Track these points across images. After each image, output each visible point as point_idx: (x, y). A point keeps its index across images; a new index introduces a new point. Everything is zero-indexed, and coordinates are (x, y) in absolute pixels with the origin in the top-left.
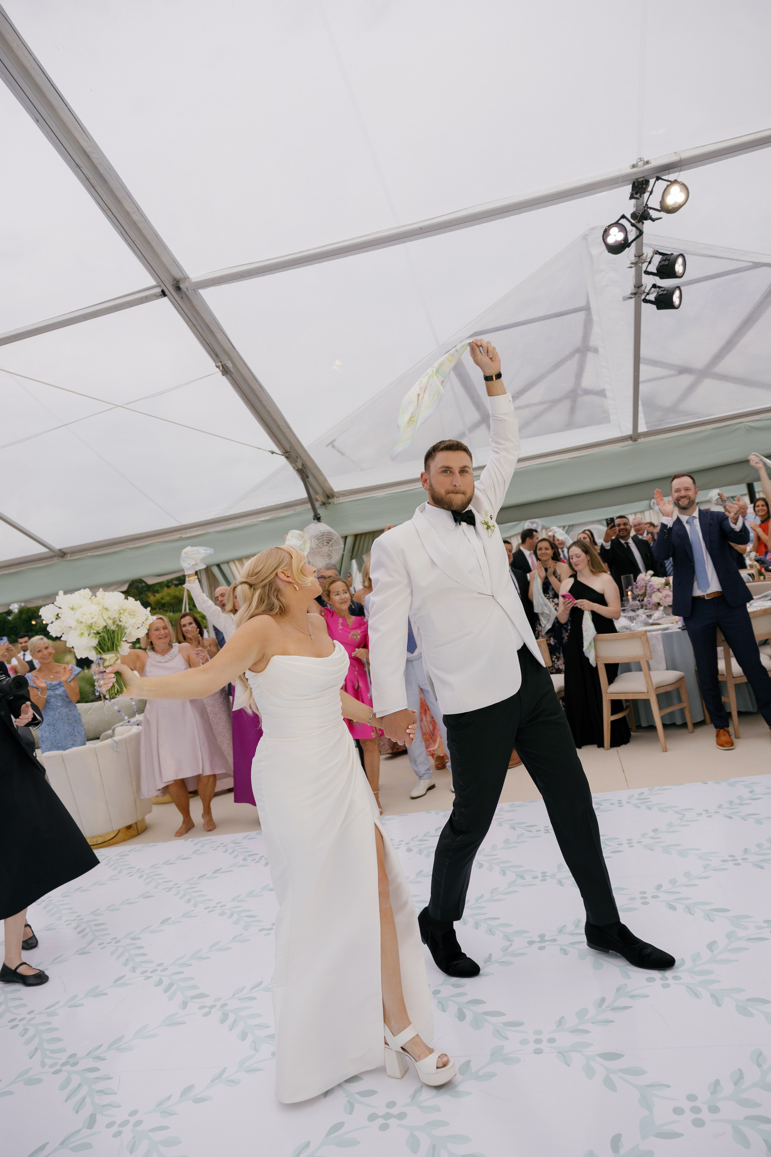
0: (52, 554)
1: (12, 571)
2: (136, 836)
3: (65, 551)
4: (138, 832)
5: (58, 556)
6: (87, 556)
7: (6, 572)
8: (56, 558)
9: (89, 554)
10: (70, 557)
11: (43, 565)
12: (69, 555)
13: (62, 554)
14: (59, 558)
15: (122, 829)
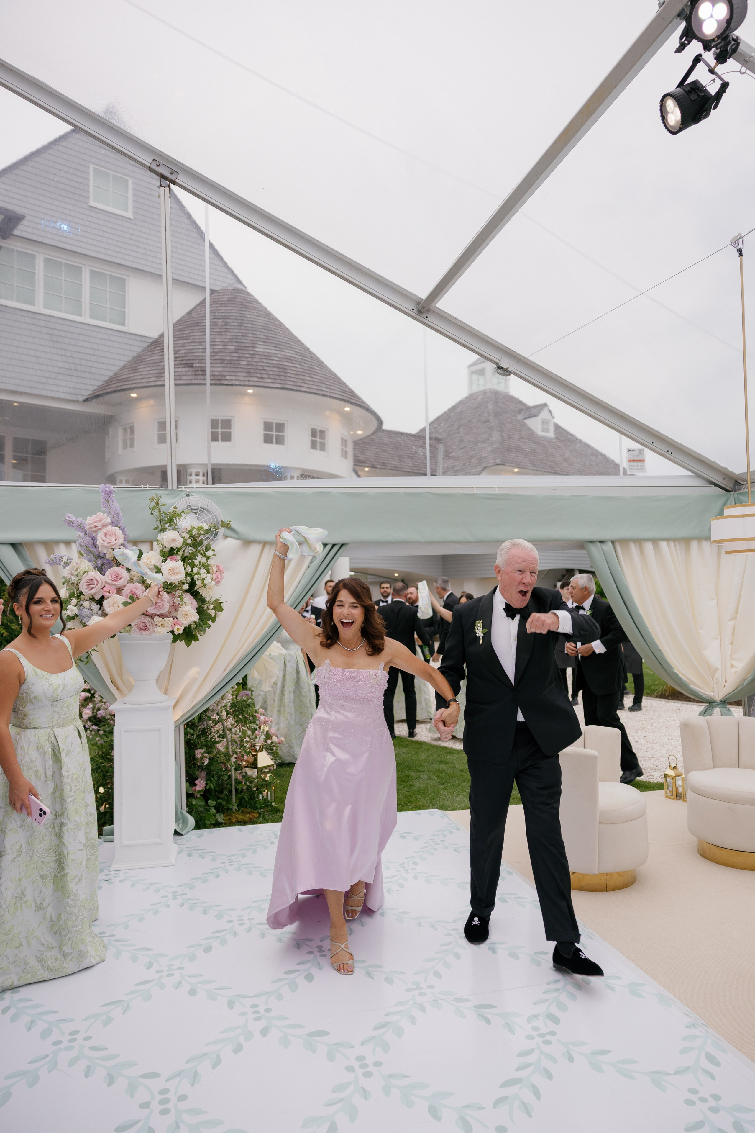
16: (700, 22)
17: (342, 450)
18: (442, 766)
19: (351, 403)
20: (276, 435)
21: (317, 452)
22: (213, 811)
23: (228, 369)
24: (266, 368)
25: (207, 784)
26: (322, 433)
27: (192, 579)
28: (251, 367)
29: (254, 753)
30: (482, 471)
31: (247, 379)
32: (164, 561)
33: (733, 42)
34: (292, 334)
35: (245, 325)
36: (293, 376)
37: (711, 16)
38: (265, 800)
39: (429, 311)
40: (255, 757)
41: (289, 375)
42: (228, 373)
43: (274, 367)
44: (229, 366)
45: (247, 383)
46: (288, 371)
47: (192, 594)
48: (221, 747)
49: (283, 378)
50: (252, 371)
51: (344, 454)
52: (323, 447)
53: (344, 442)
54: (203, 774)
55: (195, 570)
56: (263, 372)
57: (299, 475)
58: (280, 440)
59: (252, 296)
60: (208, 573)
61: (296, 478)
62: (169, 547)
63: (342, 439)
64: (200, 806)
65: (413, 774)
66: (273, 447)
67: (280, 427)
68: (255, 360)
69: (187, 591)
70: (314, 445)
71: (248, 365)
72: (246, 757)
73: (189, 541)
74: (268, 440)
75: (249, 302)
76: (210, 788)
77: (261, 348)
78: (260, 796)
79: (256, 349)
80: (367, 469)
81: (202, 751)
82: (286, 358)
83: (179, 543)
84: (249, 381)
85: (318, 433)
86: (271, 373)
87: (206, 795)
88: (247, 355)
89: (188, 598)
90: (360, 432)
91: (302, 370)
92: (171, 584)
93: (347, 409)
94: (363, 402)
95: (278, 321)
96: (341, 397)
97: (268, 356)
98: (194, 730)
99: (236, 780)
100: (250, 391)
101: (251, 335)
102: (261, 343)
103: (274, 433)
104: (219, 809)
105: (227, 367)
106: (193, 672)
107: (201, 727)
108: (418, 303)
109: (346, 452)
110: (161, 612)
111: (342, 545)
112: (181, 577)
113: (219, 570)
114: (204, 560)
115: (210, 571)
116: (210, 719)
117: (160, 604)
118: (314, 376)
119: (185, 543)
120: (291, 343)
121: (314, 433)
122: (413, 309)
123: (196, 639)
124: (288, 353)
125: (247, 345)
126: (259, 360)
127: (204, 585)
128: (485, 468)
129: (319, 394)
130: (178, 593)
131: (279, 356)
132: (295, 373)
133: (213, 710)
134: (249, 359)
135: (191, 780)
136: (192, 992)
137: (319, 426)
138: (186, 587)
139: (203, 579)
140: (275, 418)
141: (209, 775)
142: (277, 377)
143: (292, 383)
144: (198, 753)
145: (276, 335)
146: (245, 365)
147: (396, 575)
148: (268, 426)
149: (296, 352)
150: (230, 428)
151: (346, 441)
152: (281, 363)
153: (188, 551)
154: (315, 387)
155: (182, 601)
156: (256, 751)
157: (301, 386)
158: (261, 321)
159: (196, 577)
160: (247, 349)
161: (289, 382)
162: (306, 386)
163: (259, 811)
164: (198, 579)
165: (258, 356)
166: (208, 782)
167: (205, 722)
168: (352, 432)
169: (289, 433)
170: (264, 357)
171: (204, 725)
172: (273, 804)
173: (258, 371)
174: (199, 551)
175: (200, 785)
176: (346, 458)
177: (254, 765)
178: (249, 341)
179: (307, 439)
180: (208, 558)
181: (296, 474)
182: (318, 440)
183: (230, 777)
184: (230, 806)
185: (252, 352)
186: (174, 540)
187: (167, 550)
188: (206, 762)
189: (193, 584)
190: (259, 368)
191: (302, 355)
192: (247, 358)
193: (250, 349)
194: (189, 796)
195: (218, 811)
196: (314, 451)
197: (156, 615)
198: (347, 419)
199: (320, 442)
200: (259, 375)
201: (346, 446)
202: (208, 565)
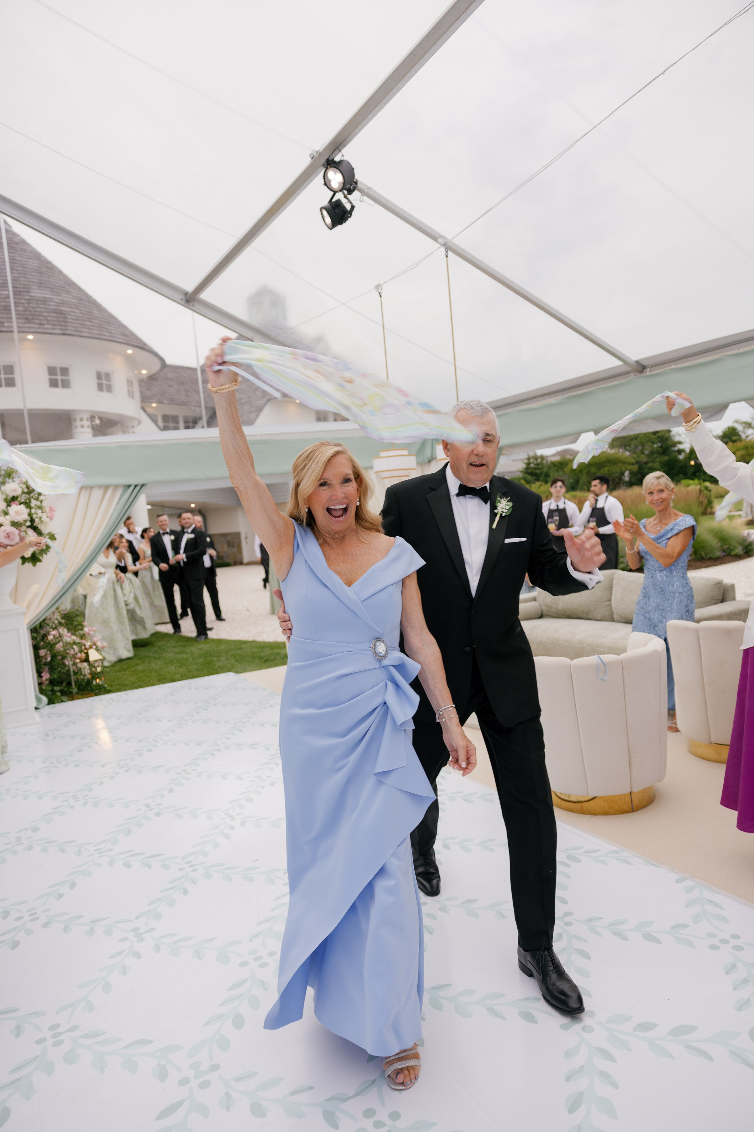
0: (627, 368)
1: (581, 392)
2: (628, 812)
3: (644, 363)
4: (633, 808)
5: (635, 371)
6: (670, 369)
7: (575, 393)
8: (632, 374)
9: (673, 367)
10: (650, 371)
11: (616, 383)
12: (648, 370)
13: (641, 368)
14: (636, 373)
15: (602, 798)
16: (330, 181)
17: (129, 391)
18: (238, 652)
19: (134, 346)
20: (62, 380)
21: (105, 394)
22: (59, 694)
23: (5, 316)
24: (45, 314)
25: (51, 675)
26: (108, 376)
27: (31, 518)
28: (28, 313)
29: (86, 651)
30: (266, 403)
31: (26, 325)
32: (9, 505)
33: (354, 185)
34: (65, 276)
35: (16, 268)
36: (72, 321)
37: (335, 179)
38: (98, 685)
39: (194, 300)
40: (87, 654)
41: (69, 320)
42: (5, 320)
43: (53, 312)
44: (5, 312)
45: (27, 330)
46: (68, 316)
47: (32, 528)
48: (59, 647)
49: (63, 324)
50: (30, 317)
51: (131, 395)
52: (109, 389)
53: (130, 383)
54: (47, 668)
55: (33, 511)
56: (41, 318)
57: (88, 416)
58: (66, 384)
59: (19, 236)
60: (43, 512)
61: (85, 419)
62: (11, 495)
63: (128, 380)
64: (48, 691)
65: (214, 659)
66: (59, 391)
67: (65, 371)
68: (31, 305)
69: (28, 527)
70: (100, 387)
71: (26, 311)
72: (79, 655)
73: (26, 490)
74: (54, 384)
75: (17, 243)
76: (54, 678)
77: (36, 293)
78: (94, 683)
79: (31, 294)
80: (154, 405)
81: (45, 650)
82: (63, 303)
83: (18, 492)
84: (29, 327)
85: (103, 377)
86: (49, 318)
87: (52, 682)
88: (23, 301)
89: (30, 532)
90: (144, 372)
91: (80, 315)
92: (17, 523)
93: (130, 352)
94: (145, 344)
95: (50, 263)
96: (123, 341)
97: (45, 301)
98: (37, 634)
99: (74, 671)
100: (30, 337)
101: (24, 279)
102: (35, 287)
103: (59, 377)
104: (63, 693)
105: (4, 314)
106: (35, 588)
107: (42, 632)
108: (186, 294)
109: (133, 392)
110: (13, 543)
111: (143, 485)
112: (26, 517)
113: (51, 509)
114: (38, 503)
115: (44, 511)
116: (48, 625)
117: (12, 537)
118: (93, 321)
119: (23, 493)
120: (66, 287)
121: (99, 376)
122: (182, 299)
123: (40, 561)
124: (65, 297)
125: (21, 290)
126: (35, 305)
127: (42, 522)
128: (269, 400)
129: (100, 339)
130: (23, 528)
131: (56, 301)
132: (74, 318)
133: (50, 619)
134: (26, 305)
135: (39, 672)
136: (77, 766)
137: (104, 368)
138: (28, 524)
139: (40, 518)
140: (58, 363)
141: (52, 670)
142: (56, 323)
143: (73, 329)
144: (42, 652)
145: (49, 278)
146: (22, 311)
147: (193, 506)
148: (52, 371)
149: (72, 296)
150: (12, 373)
151: (131, 382)
152: (59, 308)
153: (23, 498)
154: (96, 332)
155: (26, 534)
156: (86, 649)
157: (81, 332)
158: (32, 263)
159: (34, 516)
160: (22, 294)
161: (69, 328)
162: (87, 331)
163: (95, 692)
164: (36, 518)
165: (34, 302)
166: (52, 674)
167: (45, 629)
168: (136, 372)
169: (74, 377)
170: (40, 302)
171: (44, 631)
172: (106, 686)
173: (36, 317)
174: (33, 497)
175: (46, 676)
176: (133, 397)
177: (87, 660)
178: (22, 286)
179: (93, 382)
180: (41, 502)
181: (86, 416)
182: (104, 382)
183: (69, 670)
184: (71, 690)
185: (27, 297)
186: (15, 490)
187: (9, 498)
188: (49, 659)
189: (32, 521)
190: (37, 313)
191: (80, 299)
192: (22, 303)
193: (25, 293)
194: (40, 684)
195: (62, 695)
196: (100, 393)
197: (8, 545)
198: (130, 361)
199: (107, 385)
200: (38, 322)
201: (132, 387)
202: (42, 507)
